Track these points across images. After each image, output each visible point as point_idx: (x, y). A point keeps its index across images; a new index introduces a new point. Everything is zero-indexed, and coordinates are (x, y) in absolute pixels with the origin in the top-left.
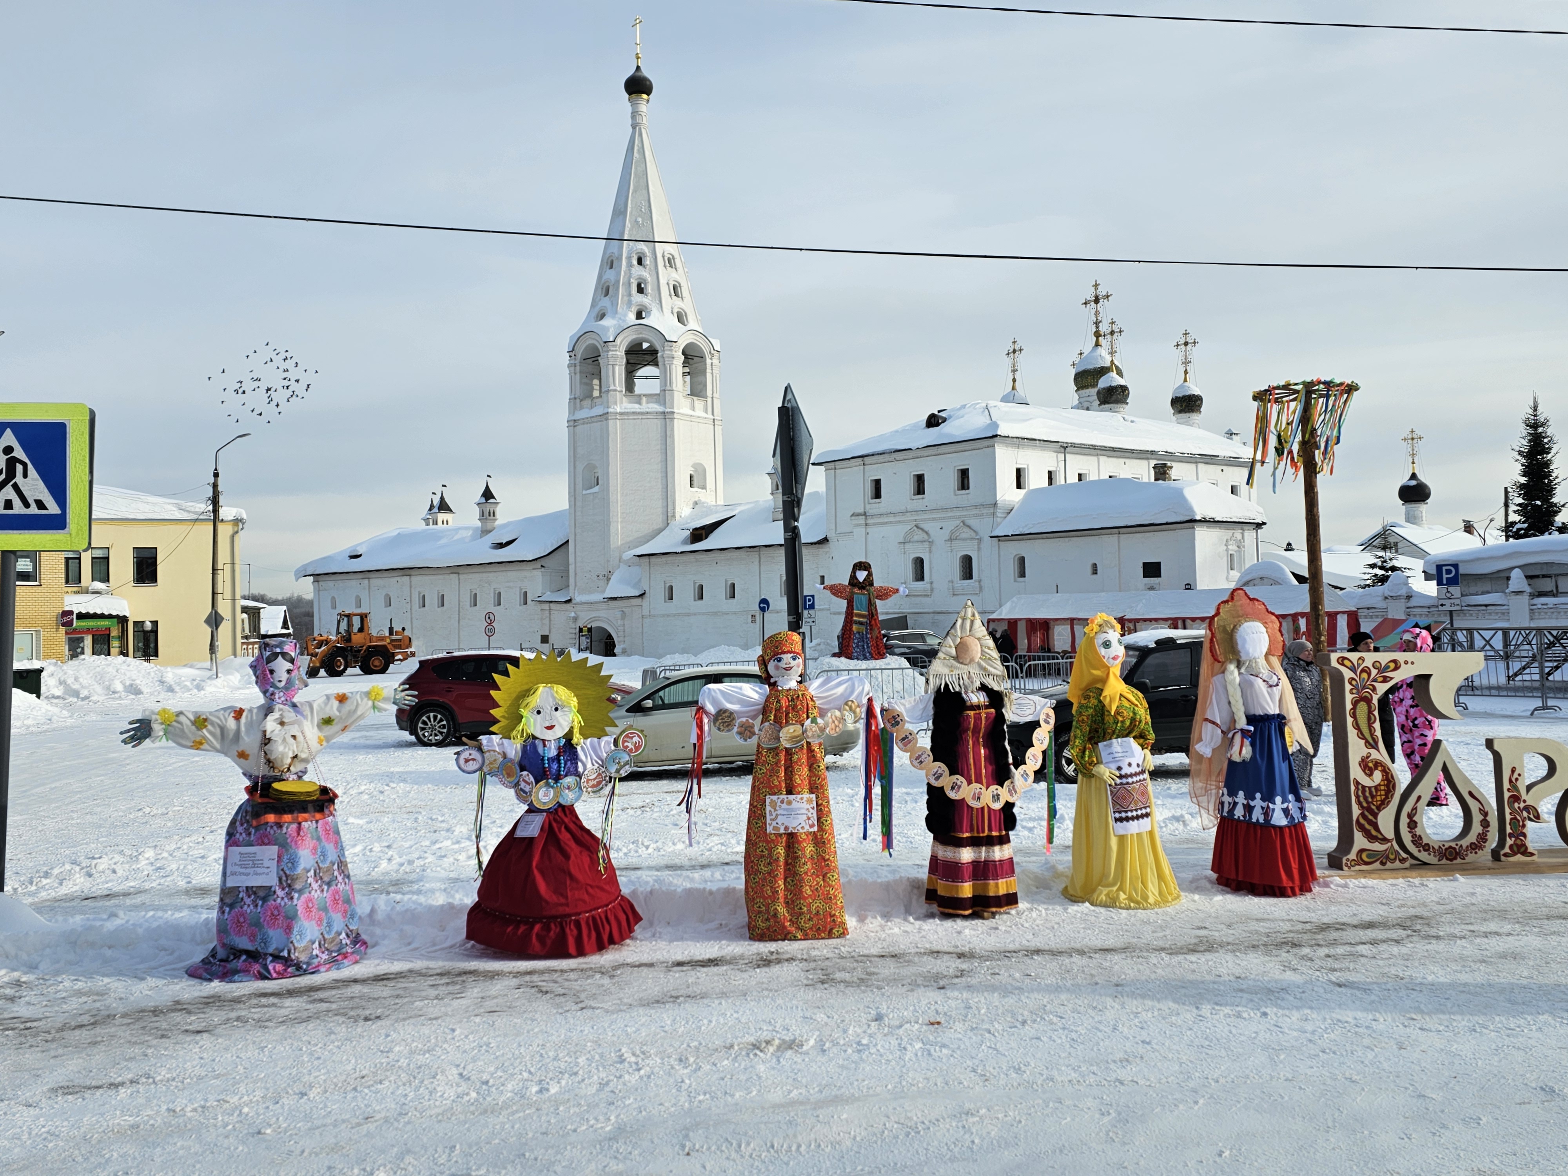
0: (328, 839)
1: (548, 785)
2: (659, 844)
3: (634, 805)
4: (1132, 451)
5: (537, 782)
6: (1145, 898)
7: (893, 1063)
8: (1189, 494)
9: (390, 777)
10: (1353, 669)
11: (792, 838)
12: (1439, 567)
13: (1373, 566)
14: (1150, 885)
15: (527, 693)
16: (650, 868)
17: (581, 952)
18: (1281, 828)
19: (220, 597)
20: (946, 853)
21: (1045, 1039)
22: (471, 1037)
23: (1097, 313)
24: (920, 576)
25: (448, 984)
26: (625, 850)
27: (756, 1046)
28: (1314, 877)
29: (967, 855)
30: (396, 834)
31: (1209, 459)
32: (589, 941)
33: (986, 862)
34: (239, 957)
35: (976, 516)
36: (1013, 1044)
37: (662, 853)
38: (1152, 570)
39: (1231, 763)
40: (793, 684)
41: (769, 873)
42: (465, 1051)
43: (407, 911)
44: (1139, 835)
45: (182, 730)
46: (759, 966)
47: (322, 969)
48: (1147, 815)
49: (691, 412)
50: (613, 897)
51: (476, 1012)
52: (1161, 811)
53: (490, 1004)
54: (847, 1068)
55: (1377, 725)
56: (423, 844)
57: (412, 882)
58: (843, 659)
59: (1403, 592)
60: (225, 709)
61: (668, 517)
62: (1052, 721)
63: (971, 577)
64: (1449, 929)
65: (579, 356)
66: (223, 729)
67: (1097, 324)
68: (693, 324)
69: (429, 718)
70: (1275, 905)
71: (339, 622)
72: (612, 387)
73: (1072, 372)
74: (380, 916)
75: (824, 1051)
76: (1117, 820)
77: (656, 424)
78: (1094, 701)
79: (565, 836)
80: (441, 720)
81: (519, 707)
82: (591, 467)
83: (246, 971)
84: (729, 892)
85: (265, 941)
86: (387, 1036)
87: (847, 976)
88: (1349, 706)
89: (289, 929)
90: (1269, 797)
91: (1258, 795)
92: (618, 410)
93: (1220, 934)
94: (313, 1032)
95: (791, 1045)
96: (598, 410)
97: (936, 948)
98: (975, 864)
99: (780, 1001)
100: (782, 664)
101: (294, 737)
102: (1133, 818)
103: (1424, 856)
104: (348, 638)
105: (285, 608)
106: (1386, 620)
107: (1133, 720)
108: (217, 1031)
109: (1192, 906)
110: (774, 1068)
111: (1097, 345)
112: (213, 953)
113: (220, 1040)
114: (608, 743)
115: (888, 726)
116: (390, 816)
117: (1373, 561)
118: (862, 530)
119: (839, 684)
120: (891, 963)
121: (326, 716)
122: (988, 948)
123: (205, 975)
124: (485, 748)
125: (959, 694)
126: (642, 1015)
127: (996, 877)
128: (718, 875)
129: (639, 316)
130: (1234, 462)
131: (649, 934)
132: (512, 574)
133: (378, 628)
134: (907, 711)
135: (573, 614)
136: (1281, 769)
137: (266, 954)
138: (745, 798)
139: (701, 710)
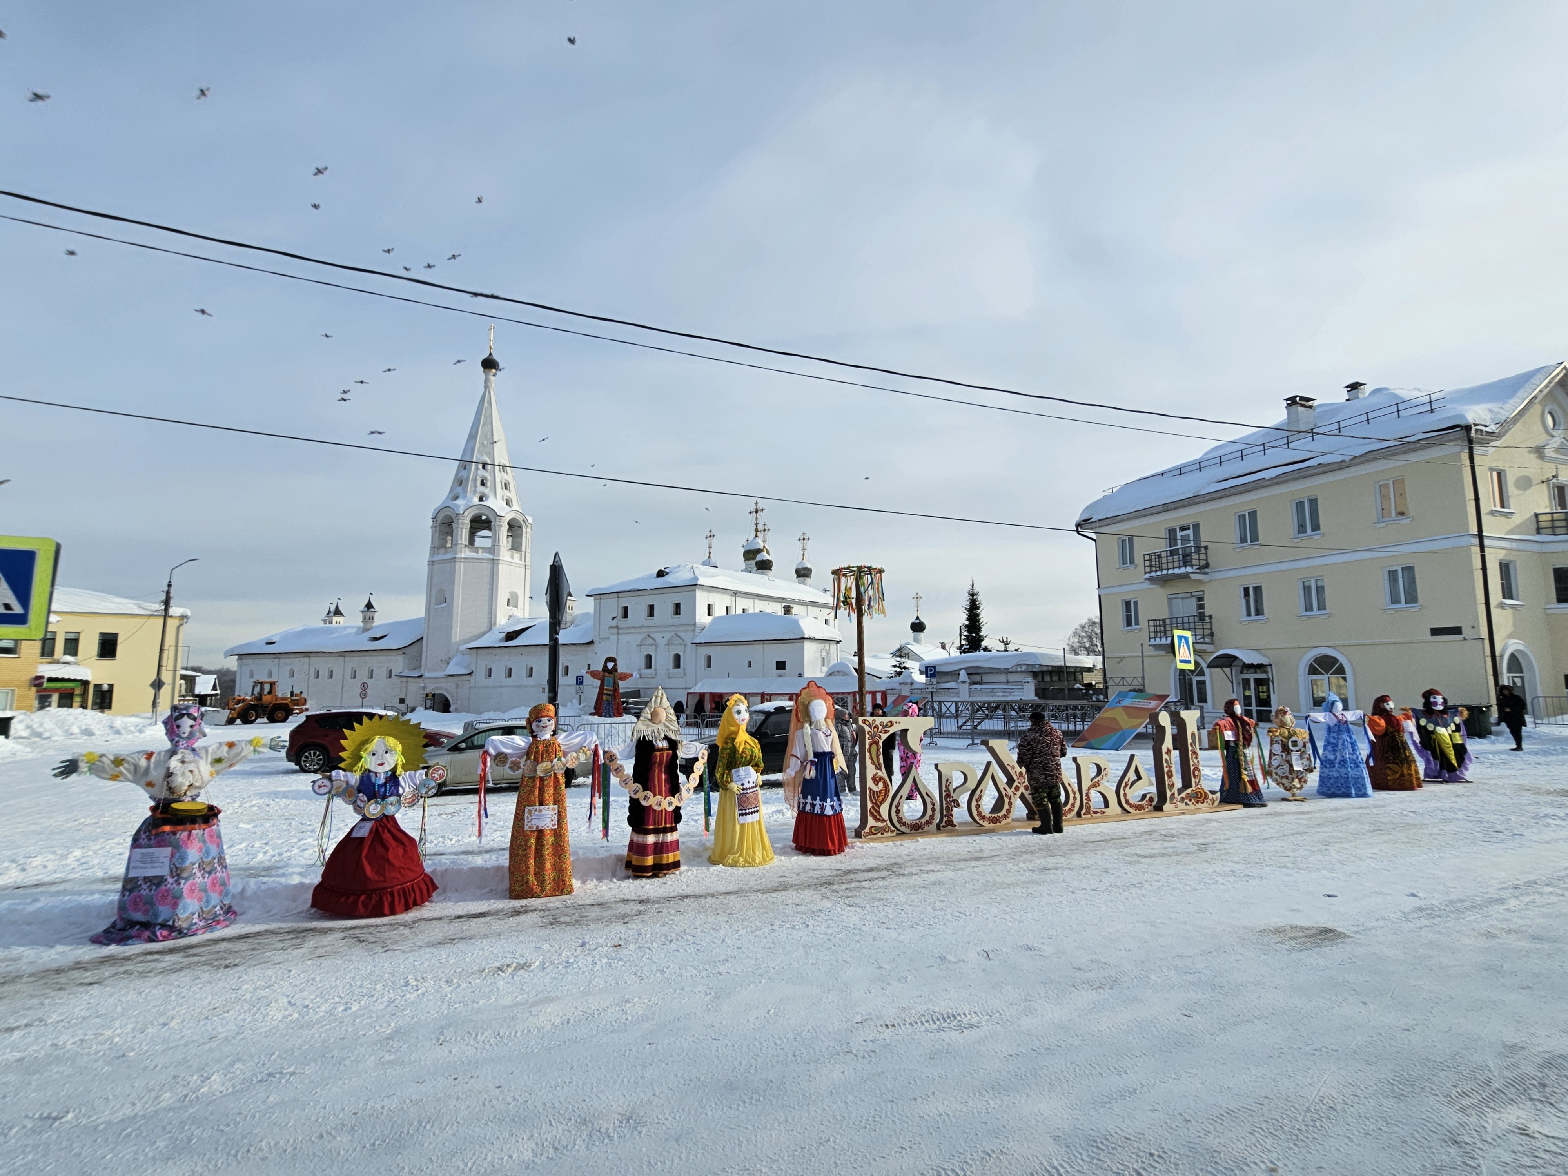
0: (211, 842)
1: (377, 802)
2: (460, 838)
3: (447, 811)
4: (772, 597)
5: (369, 801)
6: (754, 860)
7: (587, 973)
8: (801, 623)
9: (276, 794)
10: (870, 726)
11: (540, 833)
12: (927, 668)
13: (895, 666)
14: (757, 852)
15: (366, 741)
16: (451, 854)
17: (393, 912)
18: (829, 816)
19: (164, 669)
20: (639, 839)
21: (681, 951)
22: (302, 976)
23: (756, 519)
24: (649, 665)
25: (292, 939)
26: (435, 842)
27: (500, 969)
28: (846, 844)
29: (651, 839)
30: (273, 835)
31: (814, 604)
32: (399, 903)
33: (662, 843)
34: (134, 927)
35: (684, 631)
36: (663, 956)
37: (461, 843)
38: (781, 665)
39: (805, 780)
40: (548, 736)
41: (525, 856)
42: (295, 986)
43: (269, 889)
44: (752, 823)
45: (103, 768)
46: (512, 916)
47: (200, 932)
48: (757, 811)
49: (511, 560)
50: (418, 875)
51: (310, 957)
52: (765, 810)
53: (319, 952)
54: (557, 979)
55: (881, 757)
56: (292, 841)
57: (280, 868)
58: (596, 717)
59: (909, 681)
60: (139, 752)
61: (491, 624)
62: (706, 757)
63: (679, 667)
64: (909, 870)
65: (439, 521)
66: (136, 767)
67: (756, 524)
68: (516, 507)
69: (310, 754)
70: (824, 861)
71: (254, 687)
72: (460, 542)
73: (742, 550)
74: (249, 893)
75: (544, 968)
76: (740, 815)
77: (488, 566)
78: (730, 745)
79: (387, 836)
80: (319, 755)
81: (360, 751)
82: (441, 591)
83: (138, 937)
84: (498, 868)
85: (156, 915)
86: (240, 978)
87: (567, 919)
88: (867, 747)
89: (175, 906)
90: (824, 799)
91: (818, 798)
92: (463, 556)
93: (793, 879)
94: (184, 977)
95: (523, 967)
96: (449, 556)
97: (627, 897)
98: (656, 844)
99: (522, 938)
100: (541, 724)
101: (191, 772)
102: (749, 814)
103: (903, 829)
104: (260, 698)
105: (215, 676)
106: (900, 696)
107: (751, 756)
108: (106, 983)
109: (780, 864)
110: (509, 983)
111: (756, 536)
112: (114, 925)
113: (107, 989)
114: (421, 774)
115: (607, 762)
116: (272, 822)
117: (895, 663)
118: (615, 637)
119: (577, 736)
120: (597, 909)
121: (217, 757)
122: (658, 896)
123: (105, 941)
124: (334, 778)
125: (651, 742)
126: (427, 953)
127: (668, 852)
128: (494, 857)
129: (481, 499)
130: (826, 606)
131: (442, 898)
132: (382, 658)
133: (283, 692)
134: (619, 752)
135: (422, 685)
136: (831, 783)
137: (155, 924)
138: (513, 807)
139: (486, 753)
